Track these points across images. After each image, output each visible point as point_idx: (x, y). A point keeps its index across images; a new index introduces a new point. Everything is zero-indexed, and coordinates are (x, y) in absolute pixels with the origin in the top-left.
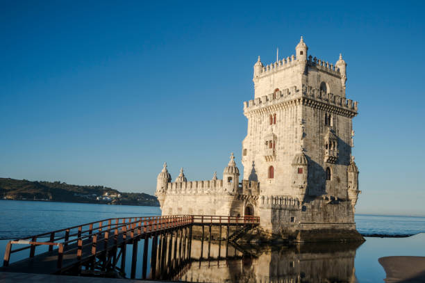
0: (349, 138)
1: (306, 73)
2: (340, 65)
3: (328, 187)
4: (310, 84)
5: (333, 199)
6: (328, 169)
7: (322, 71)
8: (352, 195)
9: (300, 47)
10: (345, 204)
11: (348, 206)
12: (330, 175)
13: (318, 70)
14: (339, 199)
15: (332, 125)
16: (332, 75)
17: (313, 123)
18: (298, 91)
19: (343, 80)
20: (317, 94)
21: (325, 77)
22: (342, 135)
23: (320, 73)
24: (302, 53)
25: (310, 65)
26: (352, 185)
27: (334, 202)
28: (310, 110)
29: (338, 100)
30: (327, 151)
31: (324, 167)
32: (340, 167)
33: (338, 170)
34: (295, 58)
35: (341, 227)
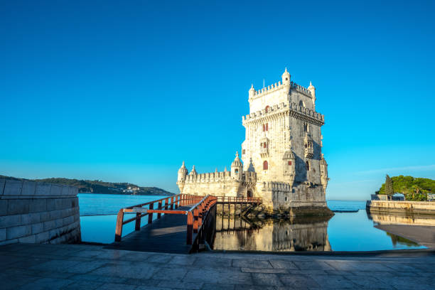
0: (320, 140)
1: (290, 93)
2: (311, 89)
3: (308, 175)
4: (293, 101)
5: (312, 184)
6: (307, 162)
7: (300, 92)
8: (323, 182)
9: (285, 75)
10: (319, 188)
11: (321, 190)
12: (308, 167)
13: (297, 92)
14: (316, 185)
15: (308, 131)
16: (307, 96)
17: (296, 129)
18: (286, 106)
19: (313, 100)
20: (298, 108)
21: (302, 97)
22: (315, 138)
23: (299, 94)
24: (287, 79)
25: (293, 88)
26: (323, 174)
27: (313, 186)
28: (294, 120)
29: (312, 114)
30: (306, 149)
31: (305, 161)
32: (314, 161)
33: (313, 164)
34: (281, 83)
35: (318, 205)
